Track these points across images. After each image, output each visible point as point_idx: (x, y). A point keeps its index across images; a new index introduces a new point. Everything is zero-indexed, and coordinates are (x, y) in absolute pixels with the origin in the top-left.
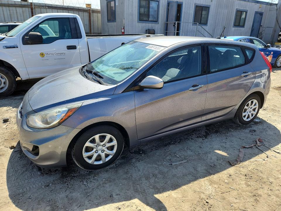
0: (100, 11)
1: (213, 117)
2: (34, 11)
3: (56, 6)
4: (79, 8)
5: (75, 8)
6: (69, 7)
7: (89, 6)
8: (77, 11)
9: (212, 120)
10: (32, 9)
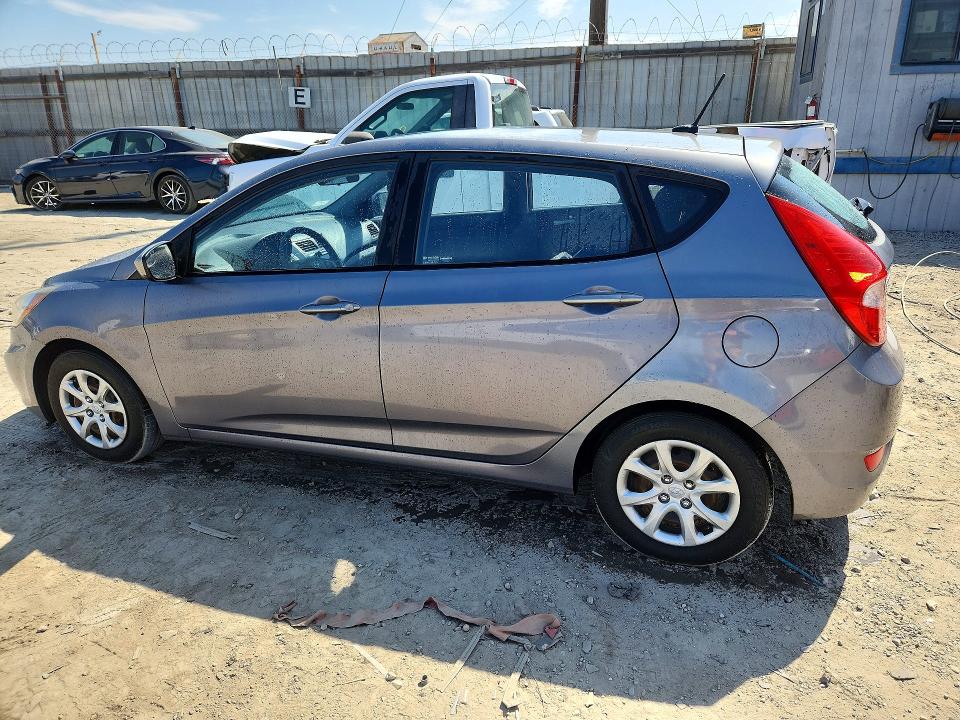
0: (795, 42)
1: (441, 447)
2: (582, 71)
3: (648, 48)
4: (723, 45)
5: (709, 45)
6: (688, 46)
7: (753, 33)
8: (712, 54)
9: (423, 458)
10: (578, 67)
